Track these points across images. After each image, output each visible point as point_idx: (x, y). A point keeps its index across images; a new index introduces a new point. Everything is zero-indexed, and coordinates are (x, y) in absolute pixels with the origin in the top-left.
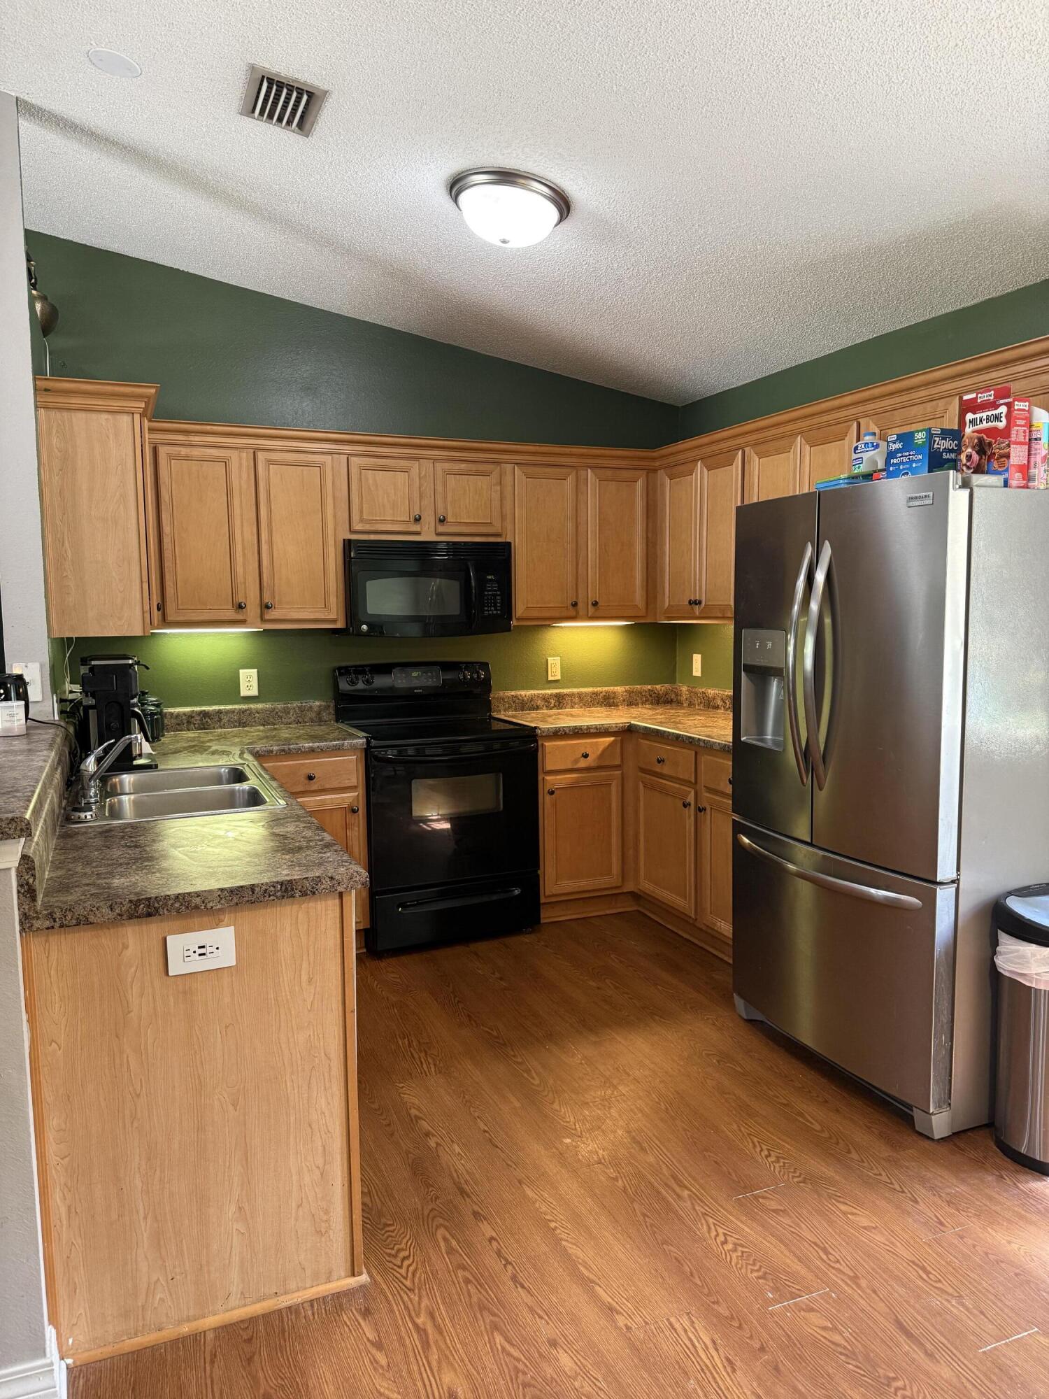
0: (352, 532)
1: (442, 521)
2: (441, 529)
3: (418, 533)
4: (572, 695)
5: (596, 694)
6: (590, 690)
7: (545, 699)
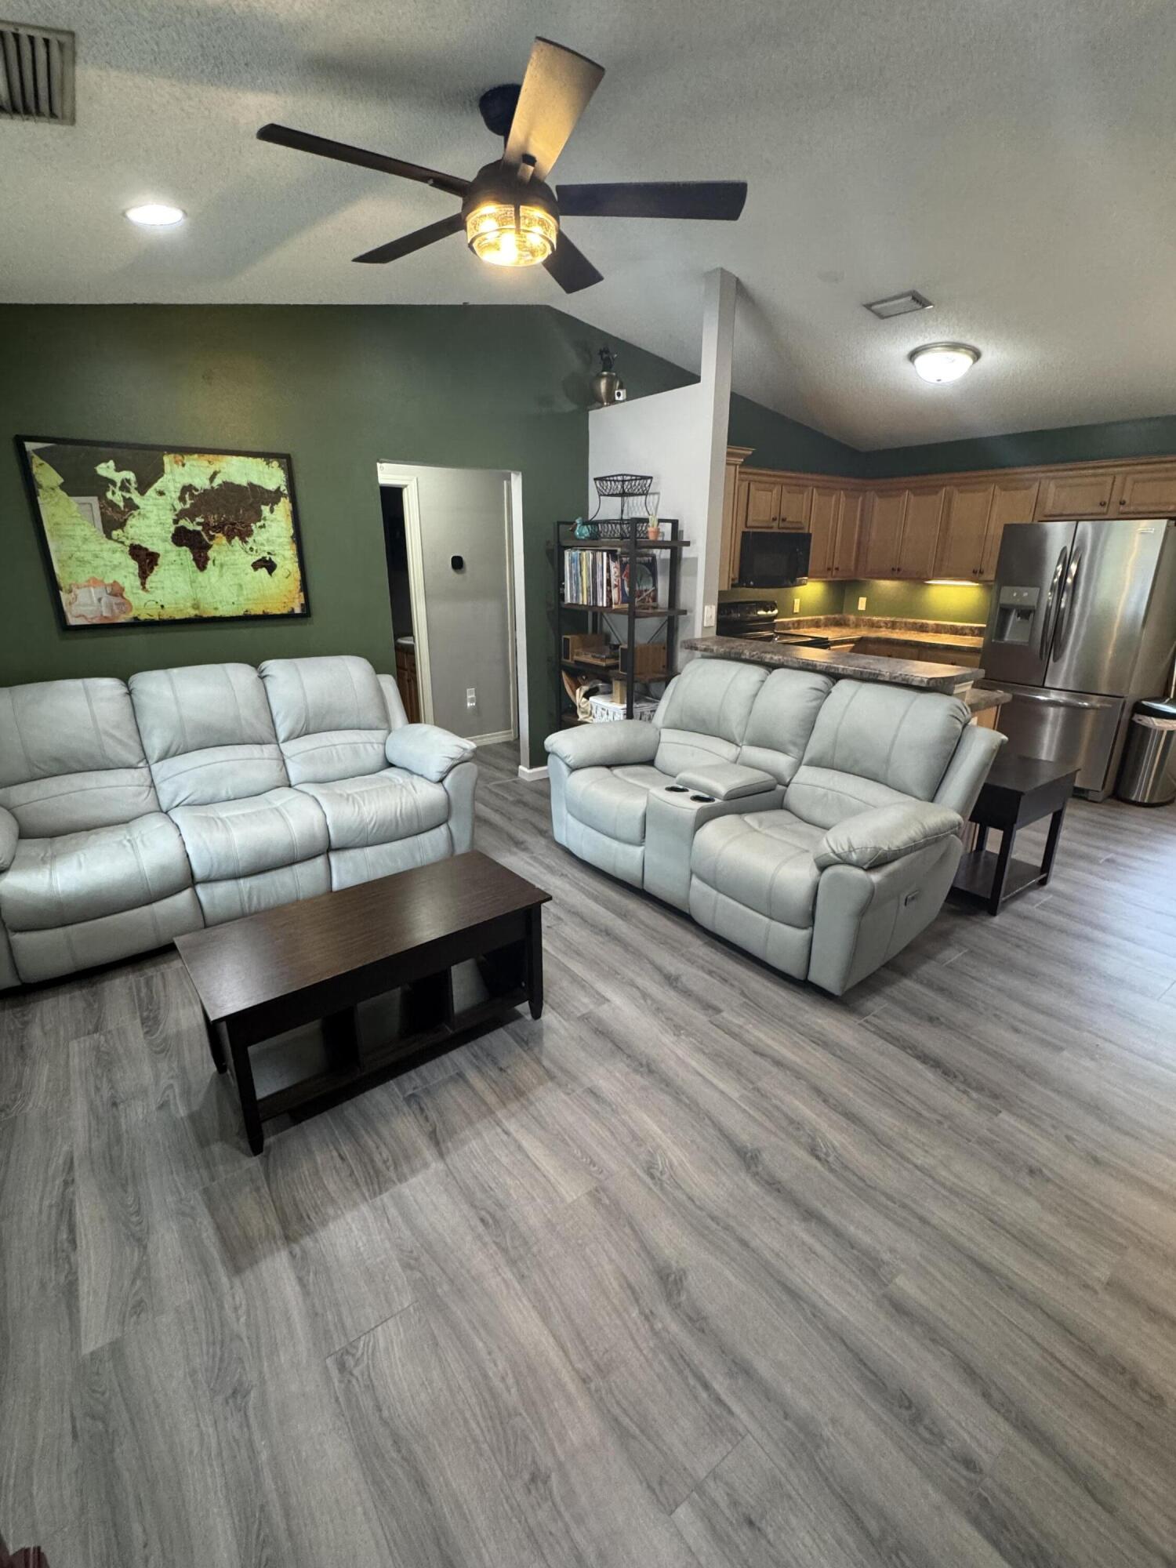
0: (746, 527)
1: (784, 520)
2: (781, 525)
3: (772, 528)
4: (803, 621)
5: (812, 620)
6: (810, 618)
7: (793, 623)
